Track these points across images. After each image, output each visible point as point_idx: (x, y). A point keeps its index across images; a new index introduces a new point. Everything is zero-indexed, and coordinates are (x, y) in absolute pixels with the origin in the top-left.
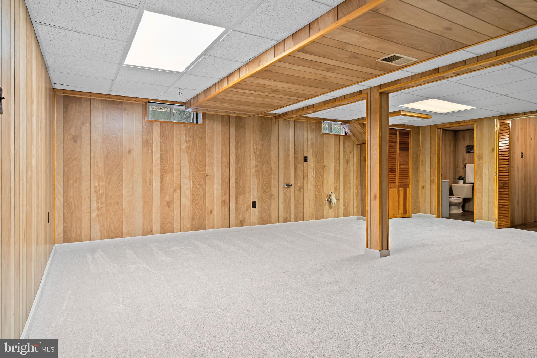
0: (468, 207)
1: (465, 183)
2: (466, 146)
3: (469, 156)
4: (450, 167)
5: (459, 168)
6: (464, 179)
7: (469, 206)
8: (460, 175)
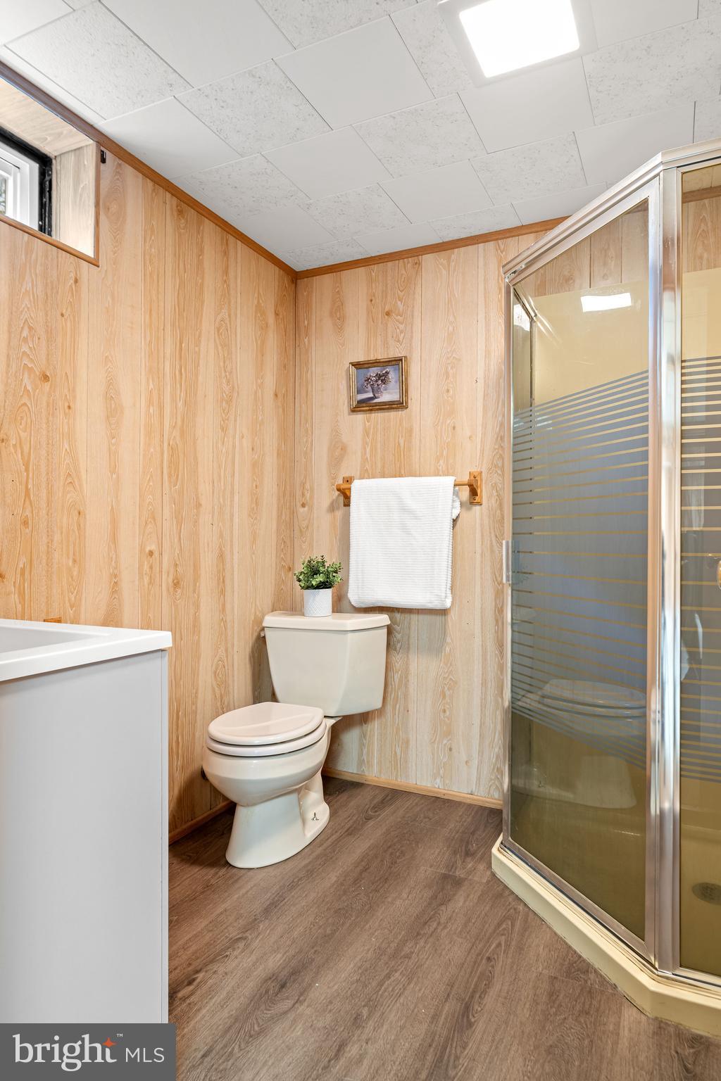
0: (361, 754)
1: (340, 605)
2: (354, 365)
3: (366, 433)
4: (256, 501)
5: (311, 508)
6: (338, 578)
7: (365, 751)
8: (316, 556)
